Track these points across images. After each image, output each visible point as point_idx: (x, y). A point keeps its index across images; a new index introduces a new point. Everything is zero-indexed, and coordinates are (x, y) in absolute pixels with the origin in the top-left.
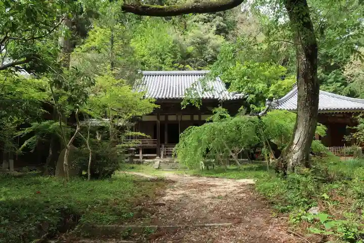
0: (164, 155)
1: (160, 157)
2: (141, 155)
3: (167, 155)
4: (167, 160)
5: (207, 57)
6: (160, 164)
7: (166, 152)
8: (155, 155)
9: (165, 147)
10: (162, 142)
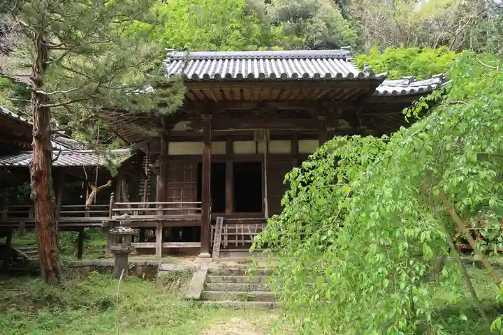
0: (222, 246)
1: (211, 252)
2: (158, 244)
3: (231, 246)
4: (232, 261)
5: (313, 36)
6: (208, 281)
7: (230, 237)
8: (198, 245)
9: (225, 223)
10: (219, 208)
